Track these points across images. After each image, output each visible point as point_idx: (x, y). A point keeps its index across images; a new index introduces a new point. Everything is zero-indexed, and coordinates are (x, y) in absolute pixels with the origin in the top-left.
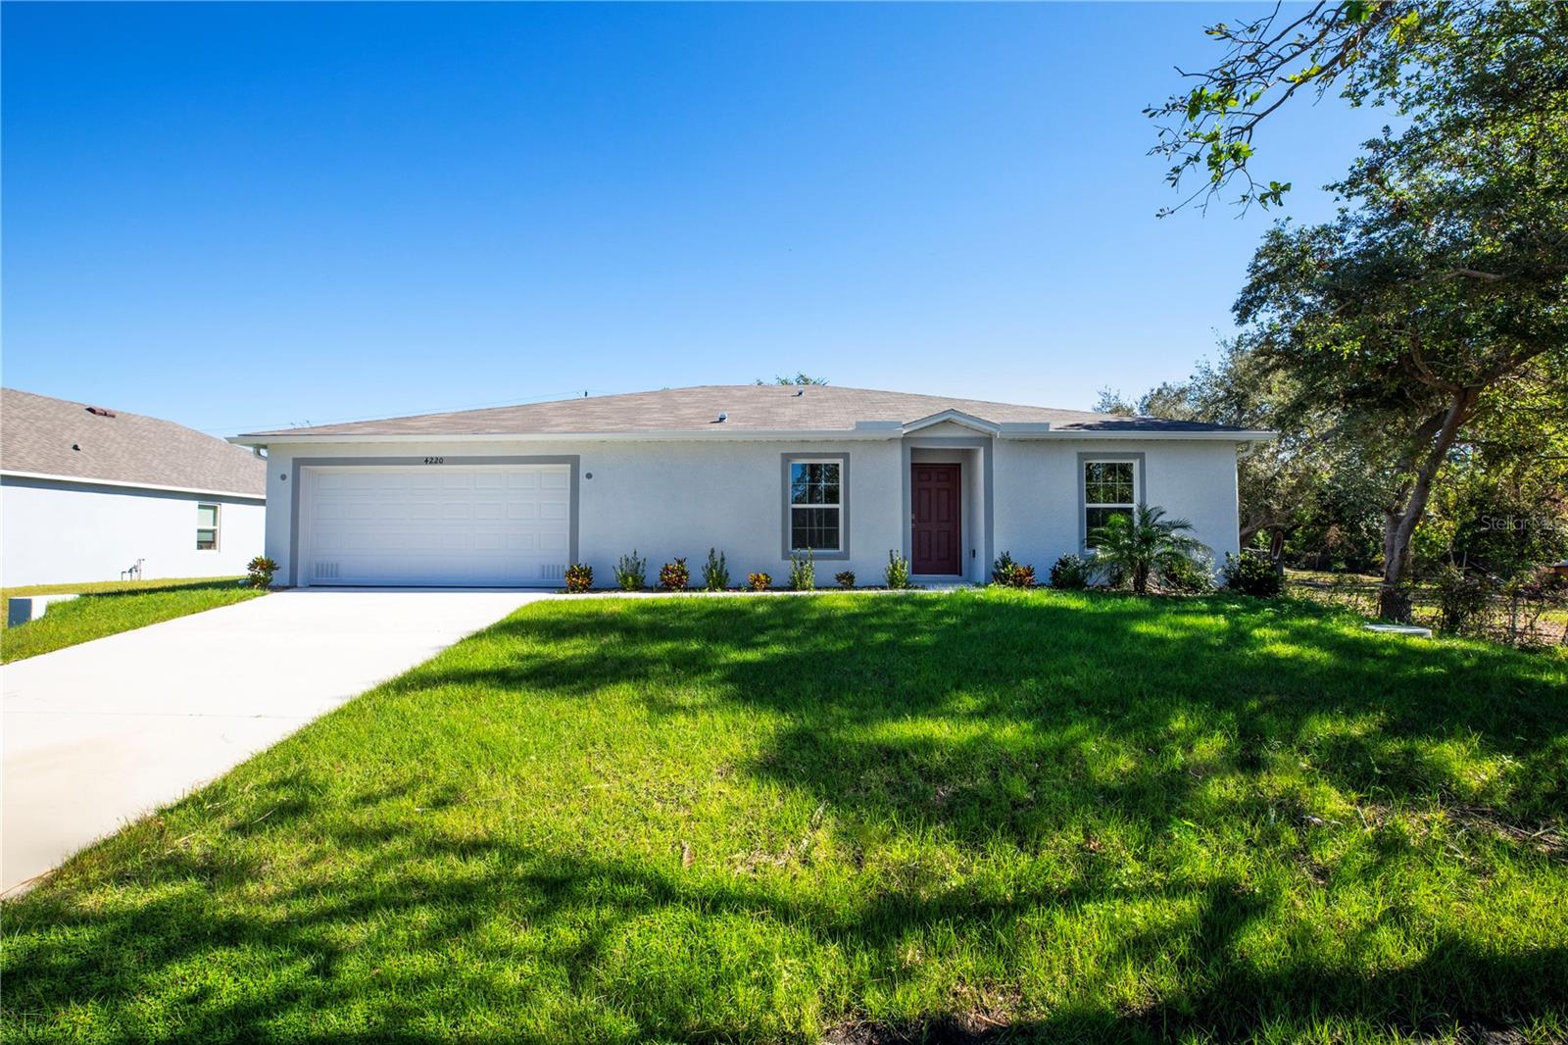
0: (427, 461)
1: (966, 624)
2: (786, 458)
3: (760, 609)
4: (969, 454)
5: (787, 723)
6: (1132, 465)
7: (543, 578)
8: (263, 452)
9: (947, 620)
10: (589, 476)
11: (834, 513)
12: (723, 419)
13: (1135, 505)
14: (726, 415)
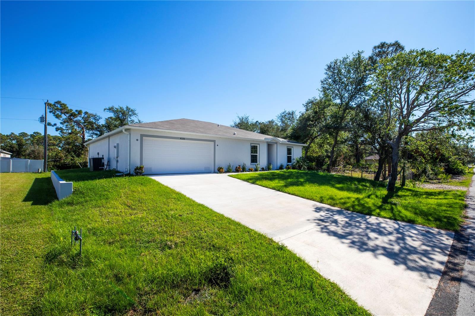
0: (181, 138)
2: (251, 144)
6: (291, 149)
10: (217, 145)
11: (256, 156)
12: (235, 134)
13: (292, 156)
14: (235, 133)
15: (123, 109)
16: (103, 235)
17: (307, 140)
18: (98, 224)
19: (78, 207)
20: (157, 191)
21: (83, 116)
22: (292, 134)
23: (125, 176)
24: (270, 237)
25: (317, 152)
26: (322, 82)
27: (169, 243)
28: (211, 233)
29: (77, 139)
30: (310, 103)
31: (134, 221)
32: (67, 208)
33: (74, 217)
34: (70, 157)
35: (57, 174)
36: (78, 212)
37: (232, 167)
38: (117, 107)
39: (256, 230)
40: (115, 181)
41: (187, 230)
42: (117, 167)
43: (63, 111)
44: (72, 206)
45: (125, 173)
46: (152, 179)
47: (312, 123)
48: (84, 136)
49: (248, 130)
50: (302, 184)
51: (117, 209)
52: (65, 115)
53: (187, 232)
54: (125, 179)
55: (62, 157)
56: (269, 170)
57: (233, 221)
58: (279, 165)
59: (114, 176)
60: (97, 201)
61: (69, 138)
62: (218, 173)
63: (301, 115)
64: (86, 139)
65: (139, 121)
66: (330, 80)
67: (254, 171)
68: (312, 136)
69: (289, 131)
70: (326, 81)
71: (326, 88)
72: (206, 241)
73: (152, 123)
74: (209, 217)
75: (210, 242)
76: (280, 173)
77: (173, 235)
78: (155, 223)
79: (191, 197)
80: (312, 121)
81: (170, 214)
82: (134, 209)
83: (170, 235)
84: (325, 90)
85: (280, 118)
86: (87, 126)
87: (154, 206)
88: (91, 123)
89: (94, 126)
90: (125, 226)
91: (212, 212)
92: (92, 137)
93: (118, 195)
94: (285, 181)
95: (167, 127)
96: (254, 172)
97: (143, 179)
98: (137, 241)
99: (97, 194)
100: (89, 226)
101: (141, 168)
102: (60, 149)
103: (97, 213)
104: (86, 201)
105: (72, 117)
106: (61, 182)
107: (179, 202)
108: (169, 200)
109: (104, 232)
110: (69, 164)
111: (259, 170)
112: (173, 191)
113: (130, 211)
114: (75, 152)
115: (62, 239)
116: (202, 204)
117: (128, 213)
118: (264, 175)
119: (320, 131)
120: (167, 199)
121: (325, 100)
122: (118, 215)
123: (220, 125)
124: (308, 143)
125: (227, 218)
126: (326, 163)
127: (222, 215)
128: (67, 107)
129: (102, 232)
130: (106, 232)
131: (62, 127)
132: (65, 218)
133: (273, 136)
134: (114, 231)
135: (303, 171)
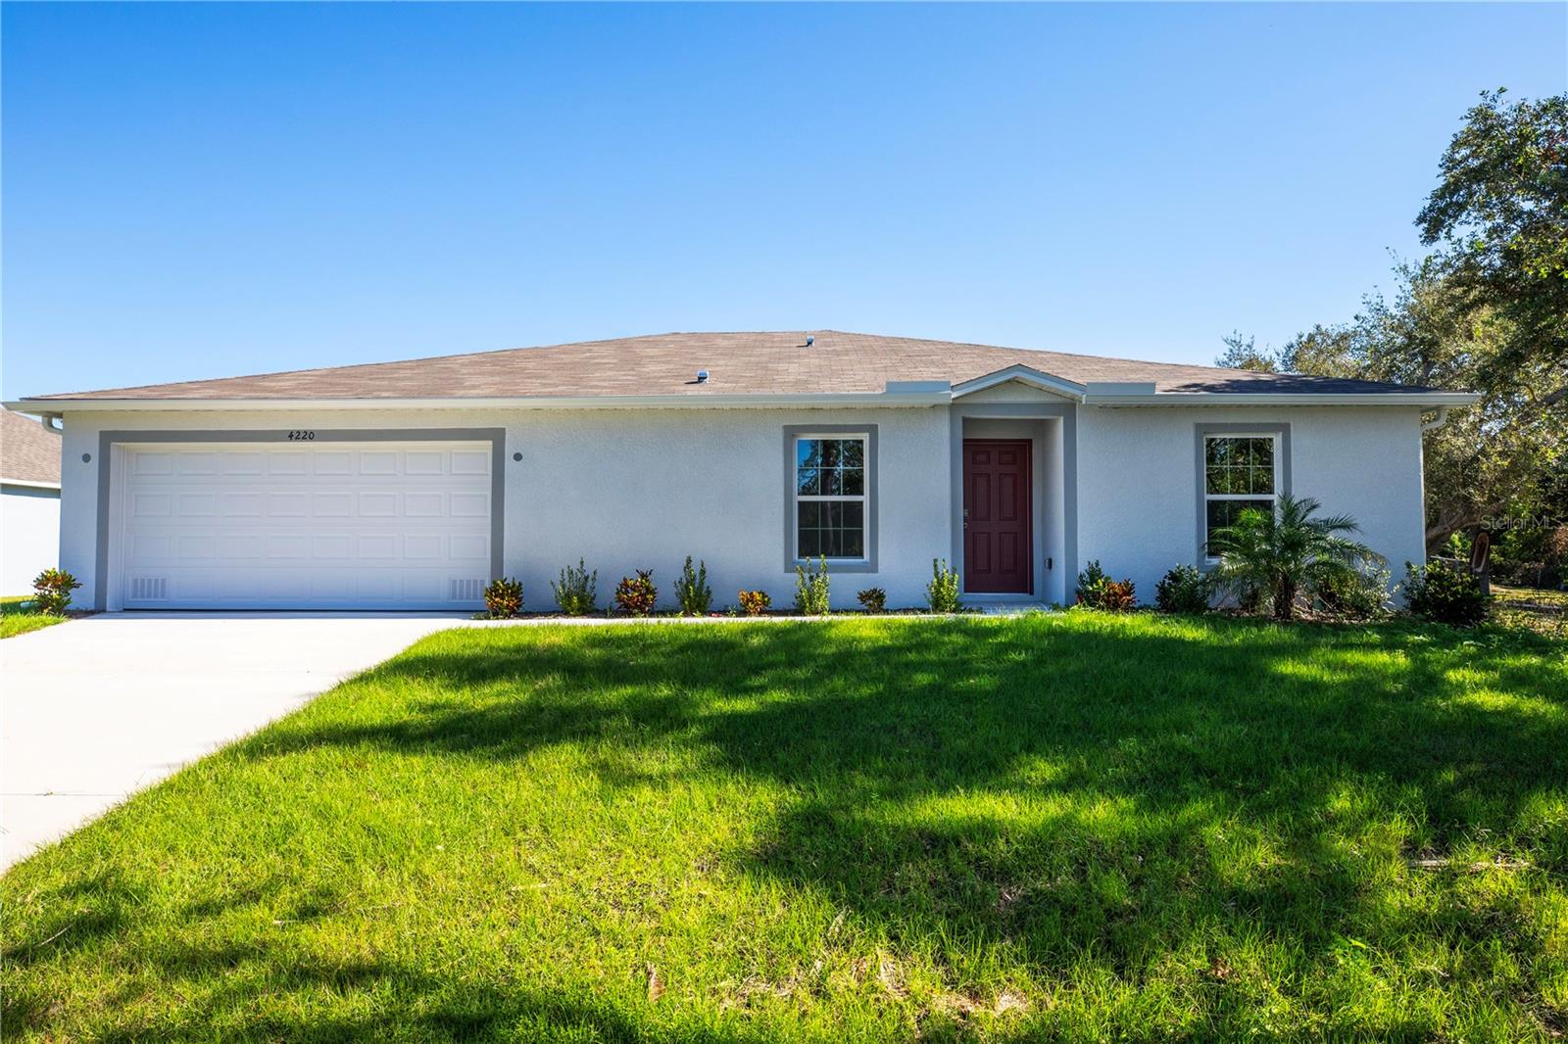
0: (293, 436)
1: (1040, 662)
2: (791, 432)
3: (756, 641)
4: (1043, 427)
5: (793, 798)
6: (1271, 440)
7: (454, 597)
8: (57, 423)
9: (1013, 656)
10: (518, 457)
11: (853, 507)
12: (702, 378)
13: (1276, 496)
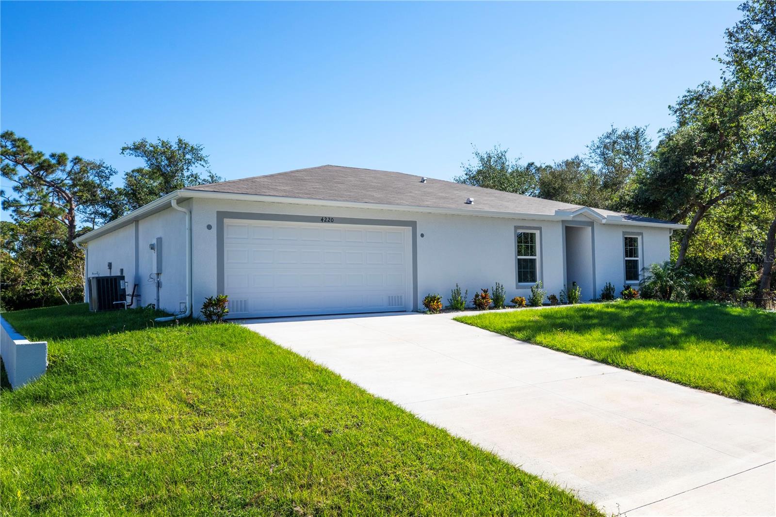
0: (323, 220)
2: (516, 229)
6: (637, 238)
10: (422, 235)
11: (533, 261)
12: (471, 202)
13: (639, 259)
14: (472, 199)
15: (170, 147)
16: (124, 485)
17: (686, 211)
18: (112, 453)
19: (60, 408)
20: (263, 363)
21: (68, 168)
22: (636, 197)
23: (179, 325)
24: (586, 498)
25: (718, 247)
26: (731, 35)
27: (298, 509)
28: (415, 483)
29: (57, 228)
30: (691, 101)
31: (204, 445)
32: (32, 412)
33: (51, 436)
34: (38, 277)
35: (7, 320)
36: (60, 422)
37: (463, 295)
38: (155, 142)
39: (544, 478)
40: (154, 336)
41: (347, 472)
42: (158, 300)
43: (19, 157)
44: (46, 405)
45: (179, 316)
46: (250, 332)
47: (700, 160)
48: (72, 222)
49: (504, 189)
50: (675, 343)
51: (160, 412)
52: (24, 167)
53: (346, 478)
54: (180, 331)
55: (19, 276)
56: (571, 303)
57: (476, 449)
58: (600, 285)
59: (150, 325)
60: (109, 390)
61: (36, 228)
62: (424, 313)
63: (663, 137)
64: (77, 229)
65: (212, 177)
66: (757, 27)
67: (527, 306)
68: (702, 199)
69: (629, 187)
70: (742, 30)
71: (743, 52)
72: (400, 506)
73: (247, 180)
74: (405, 438)
75: (411, 509)
76: (606, 310)
77: (309, 486)
78: (261, 453)
79: (354, 380)
80: (700, 155)
81: (300, 428)
82: (205, 413)
83: (302, 486)
84: (739, 58)
85: (598, 151)
86: (81, 194)
87: (257, 404)
88: (90, 187)
89: (99, 192)
90: (182, 459)
91: (412, 423)
92: (94, 222)
93: (163, 375)
94: (621, 333)
95: (285, 191)
96: (528, 309)
97: (226, 330)
98: (213, 500)
99: (110, 372)
100: (88, 459)
101: (220, 302)
102: (13, 255)
103: (110, 423)
104: (82, 393)
105: (41, 173)
106: (18, 342)
107: (322, 395)
108: (296, 389)
109: (127, 475)
110: (36, 295)
111: (542, 301)
112: (306, 364)
113: (195, 418)
114: (50, 262)
115: (19, 493)
116: (387, 400)
117: (190, 423)
118: (558, 315)
119: (724, 184)
120: (291, 385)
121: (741, 90)
122: (162, 430)
123: (429, 180)
124: (689, 221)
125: (456, 441)
126: (748, 279)
127: (442, 431)
128: (30, 147)
129: (123, 475)
130: (134, 476)
131: (17, 198)
132: (27, 438)
133: (579, 204)
134: (153, 474)
135: (676, 305)
